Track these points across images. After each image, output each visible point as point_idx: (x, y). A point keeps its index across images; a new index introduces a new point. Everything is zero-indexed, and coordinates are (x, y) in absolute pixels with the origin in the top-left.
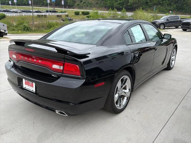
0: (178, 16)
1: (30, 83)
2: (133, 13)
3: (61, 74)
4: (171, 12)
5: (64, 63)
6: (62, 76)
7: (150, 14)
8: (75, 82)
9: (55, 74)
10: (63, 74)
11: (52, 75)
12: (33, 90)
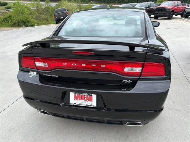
0: (107, 6)
1: (86, 96)
2: (57, 3)
3: (138, 77)
4: (92, 1)
5: (143, 64)
6: (139, 79)
7: (74, 4)
8: (160, 84)
9: (128, 79)
10: (141, 77)
11: (124, 81)
12: (91, 105)
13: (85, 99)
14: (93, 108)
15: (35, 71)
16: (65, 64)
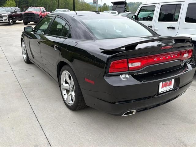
1: (168, 83)
6: (186, 62)
11: (182, 64)
12: (171, 89)
13: (168, 85)
14: (172, 90)
15: (127, 73)
16: (155, 59)
